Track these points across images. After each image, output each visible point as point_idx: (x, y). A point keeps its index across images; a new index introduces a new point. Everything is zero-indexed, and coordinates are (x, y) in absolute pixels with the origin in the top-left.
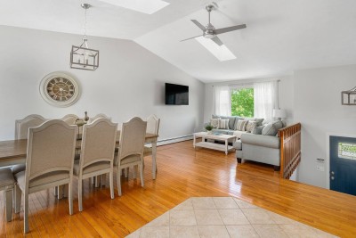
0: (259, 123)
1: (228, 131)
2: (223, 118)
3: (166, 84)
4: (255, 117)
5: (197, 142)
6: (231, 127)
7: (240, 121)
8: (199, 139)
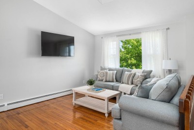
0: (147, 76)
1: (114, 84)
2: (110, 70)
3: (43, 33)
4: (143, 69)
5: (76, 98)
6: (118, 79)
7: (126, 72)
8: (79, 95)
